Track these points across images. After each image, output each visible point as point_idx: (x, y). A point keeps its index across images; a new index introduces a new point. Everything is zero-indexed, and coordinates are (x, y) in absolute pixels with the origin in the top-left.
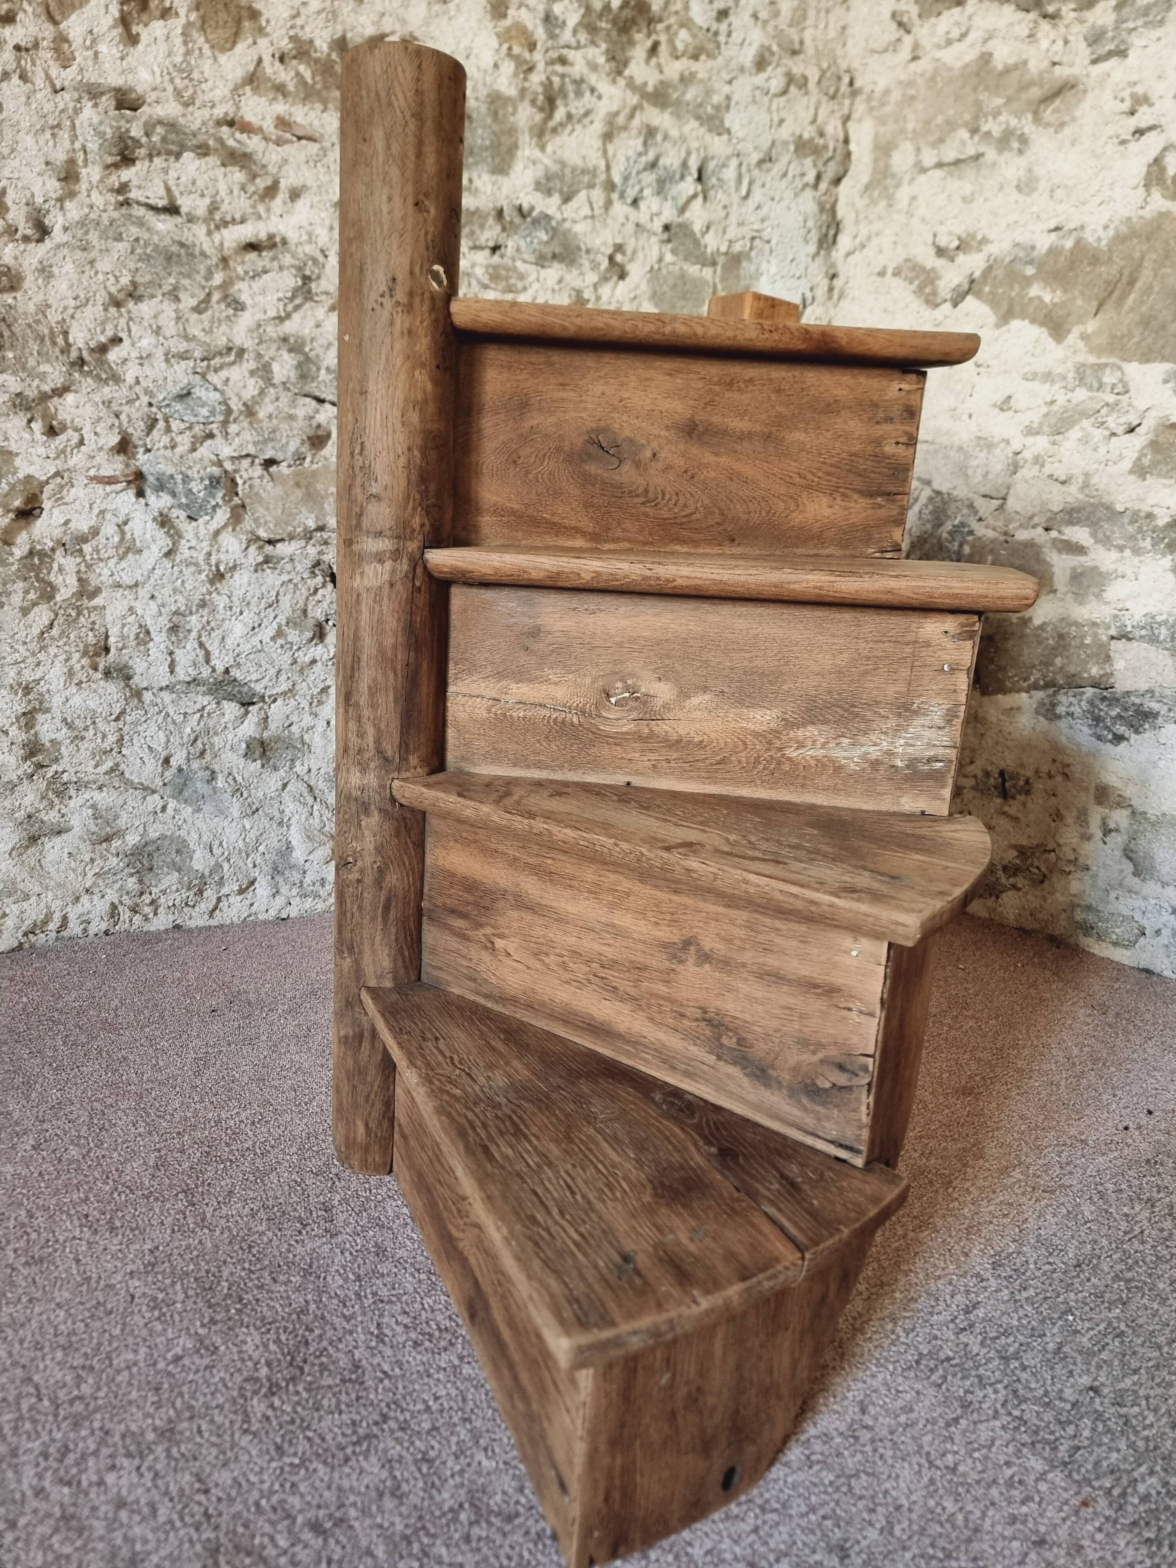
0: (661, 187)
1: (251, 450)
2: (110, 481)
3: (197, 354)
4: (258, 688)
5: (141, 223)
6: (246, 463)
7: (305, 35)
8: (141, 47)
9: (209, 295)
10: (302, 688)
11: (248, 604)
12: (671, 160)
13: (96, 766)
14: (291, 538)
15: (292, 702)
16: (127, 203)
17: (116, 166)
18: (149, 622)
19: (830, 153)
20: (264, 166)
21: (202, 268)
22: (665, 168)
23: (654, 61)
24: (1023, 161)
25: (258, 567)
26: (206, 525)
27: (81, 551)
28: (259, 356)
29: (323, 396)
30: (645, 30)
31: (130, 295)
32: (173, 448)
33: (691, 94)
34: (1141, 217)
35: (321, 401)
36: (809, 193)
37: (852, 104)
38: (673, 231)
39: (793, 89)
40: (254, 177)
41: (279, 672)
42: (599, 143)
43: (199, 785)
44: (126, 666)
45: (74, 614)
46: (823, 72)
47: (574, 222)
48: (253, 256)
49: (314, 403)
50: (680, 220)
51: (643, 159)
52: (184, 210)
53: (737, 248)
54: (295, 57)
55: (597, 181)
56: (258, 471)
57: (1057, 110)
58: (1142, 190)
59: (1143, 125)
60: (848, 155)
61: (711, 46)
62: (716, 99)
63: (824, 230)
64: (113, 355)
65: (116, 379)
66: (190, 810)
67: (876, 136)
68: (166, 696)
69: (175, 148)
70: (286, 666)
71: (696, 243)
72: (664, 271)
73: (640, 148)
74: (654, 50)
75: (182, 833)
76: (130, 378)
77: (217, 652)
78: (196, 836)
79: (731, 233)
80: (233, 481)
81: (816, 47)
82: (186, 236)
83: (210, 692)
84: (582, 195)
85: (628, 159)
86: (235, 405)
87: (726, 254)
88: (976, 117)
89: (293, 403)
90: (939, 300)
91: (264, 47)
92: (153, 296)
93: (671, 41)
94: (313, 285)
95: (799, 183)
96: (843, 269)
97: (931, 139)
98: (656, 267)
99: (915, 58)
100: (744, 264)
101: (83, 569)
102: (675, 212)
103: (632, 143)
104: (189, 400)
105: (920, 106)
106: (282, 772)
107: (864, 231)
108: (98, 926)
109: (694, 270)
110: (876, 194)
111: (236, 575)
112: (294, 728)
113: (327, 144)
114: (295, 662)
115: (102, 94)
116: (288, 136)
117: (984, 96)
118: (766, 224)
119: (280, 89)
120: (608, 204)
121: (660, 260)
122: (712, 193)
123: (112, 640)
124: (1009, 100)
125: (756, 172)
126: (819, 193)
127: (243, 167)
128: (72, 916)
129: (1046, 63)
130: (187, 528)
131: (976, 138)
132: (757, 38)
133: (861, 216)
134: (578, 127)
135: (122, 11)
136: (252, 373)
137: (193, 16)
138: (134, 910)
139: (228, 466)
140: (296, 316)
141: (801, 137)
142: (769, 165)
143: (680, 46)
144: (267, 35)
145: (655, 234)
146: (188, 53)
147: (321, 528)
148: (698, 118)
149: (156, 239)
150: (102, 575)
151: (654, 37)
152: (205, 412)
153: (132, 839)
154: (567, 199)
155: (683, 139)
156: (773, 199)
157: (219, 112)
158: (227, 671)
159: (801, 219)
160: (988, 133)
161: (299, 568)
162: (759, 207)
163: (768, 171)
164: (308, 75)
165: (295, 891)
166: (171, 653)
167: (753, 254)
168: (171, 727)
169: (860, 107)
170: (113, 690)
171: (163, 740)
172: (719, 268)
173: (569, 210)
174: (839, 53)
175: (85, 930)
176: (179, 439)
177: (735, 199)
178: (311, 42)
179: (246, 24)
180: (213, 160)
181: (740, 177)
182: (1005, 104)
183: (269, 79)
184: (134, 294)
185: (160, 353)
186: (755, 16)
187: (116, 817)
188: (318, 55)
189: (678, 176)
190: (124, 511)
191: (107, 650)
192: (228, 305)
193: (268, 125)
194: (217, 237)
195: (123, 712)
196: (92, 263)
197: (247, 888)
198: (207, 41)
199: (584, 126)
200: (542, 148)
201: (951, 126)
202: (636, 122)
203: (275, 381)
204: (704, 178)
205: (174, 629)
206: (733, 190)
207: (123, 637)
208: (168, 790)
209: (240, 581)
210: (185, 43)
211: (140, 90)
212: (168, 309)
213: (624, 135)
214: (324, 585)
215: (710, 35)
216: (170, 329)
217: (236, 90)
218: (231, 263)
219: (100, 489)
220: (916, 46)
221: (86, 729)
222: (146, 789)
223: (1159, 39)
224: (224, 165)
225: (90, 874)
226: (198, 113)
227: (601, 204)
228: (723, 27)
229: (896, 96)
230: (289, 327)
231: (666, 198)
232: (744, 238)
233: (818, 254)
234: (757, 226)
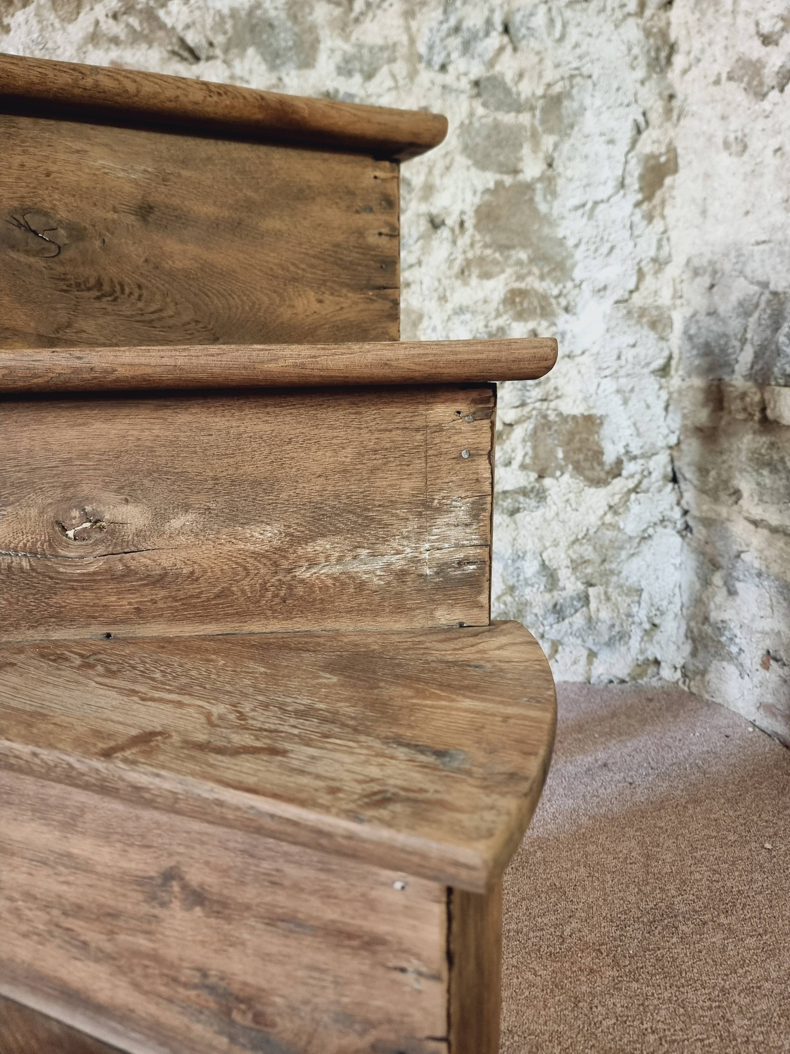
0: (467, 47)
8: (11, 33)
12: (474, 20)
22: (468, 29)
36: (632, 22)
38: (482, 85)
42: (401, 22)
47: (380, 96)
50: (488, 74)
51: (445, 27)
53: (556, 89)
54: (124, 13)
55: (398, 54)
63: (653, 54)
71: (508, 92)
72: (477, 125)
73: (441, 17)
79: (548, 77)
84: (385, 70)
85: (431, 30)
87: (544, 96)
90: (765, 89)
91: (100, 11)
95: (619, 14)
96: (680, 89)
98: (467, 122)
100: (566, 103)
102: (483, 68)
103: (433, 14)
107: (697, 44)
109: (508, 118)
110: (704, 6)
118: (584, 61)
119: (114, 41)
120: (412, 75)
121: (472, 114)
122: (522, 43)
125: (568, 14)
126: (644, 20)
133: (693, 32)
134: (379, 12)
142: (584, 4)
145: (462, 92)
154: (369, 76)
156: (590, 35)
159: (624, 48)
162: (575, 46)
163: (585, 11)
164: (136, 25)
167: (574, 91)
172: (538, 113)
173: (373, 86)
177: (549, 43)
181: (551, 21)
183: (104, 35)
189: (481, 34)
198: (57, 16)
199: (385, 10)
200: (347, 38)
204: (512, 30)
206: (545, 36)
210: (40, 22)
213: (425, 9)
217: (81, 46)
227: (404, 73)
231: (473, 57)
232: (563, 78)
233: (648, 78)
234: (575, 64)
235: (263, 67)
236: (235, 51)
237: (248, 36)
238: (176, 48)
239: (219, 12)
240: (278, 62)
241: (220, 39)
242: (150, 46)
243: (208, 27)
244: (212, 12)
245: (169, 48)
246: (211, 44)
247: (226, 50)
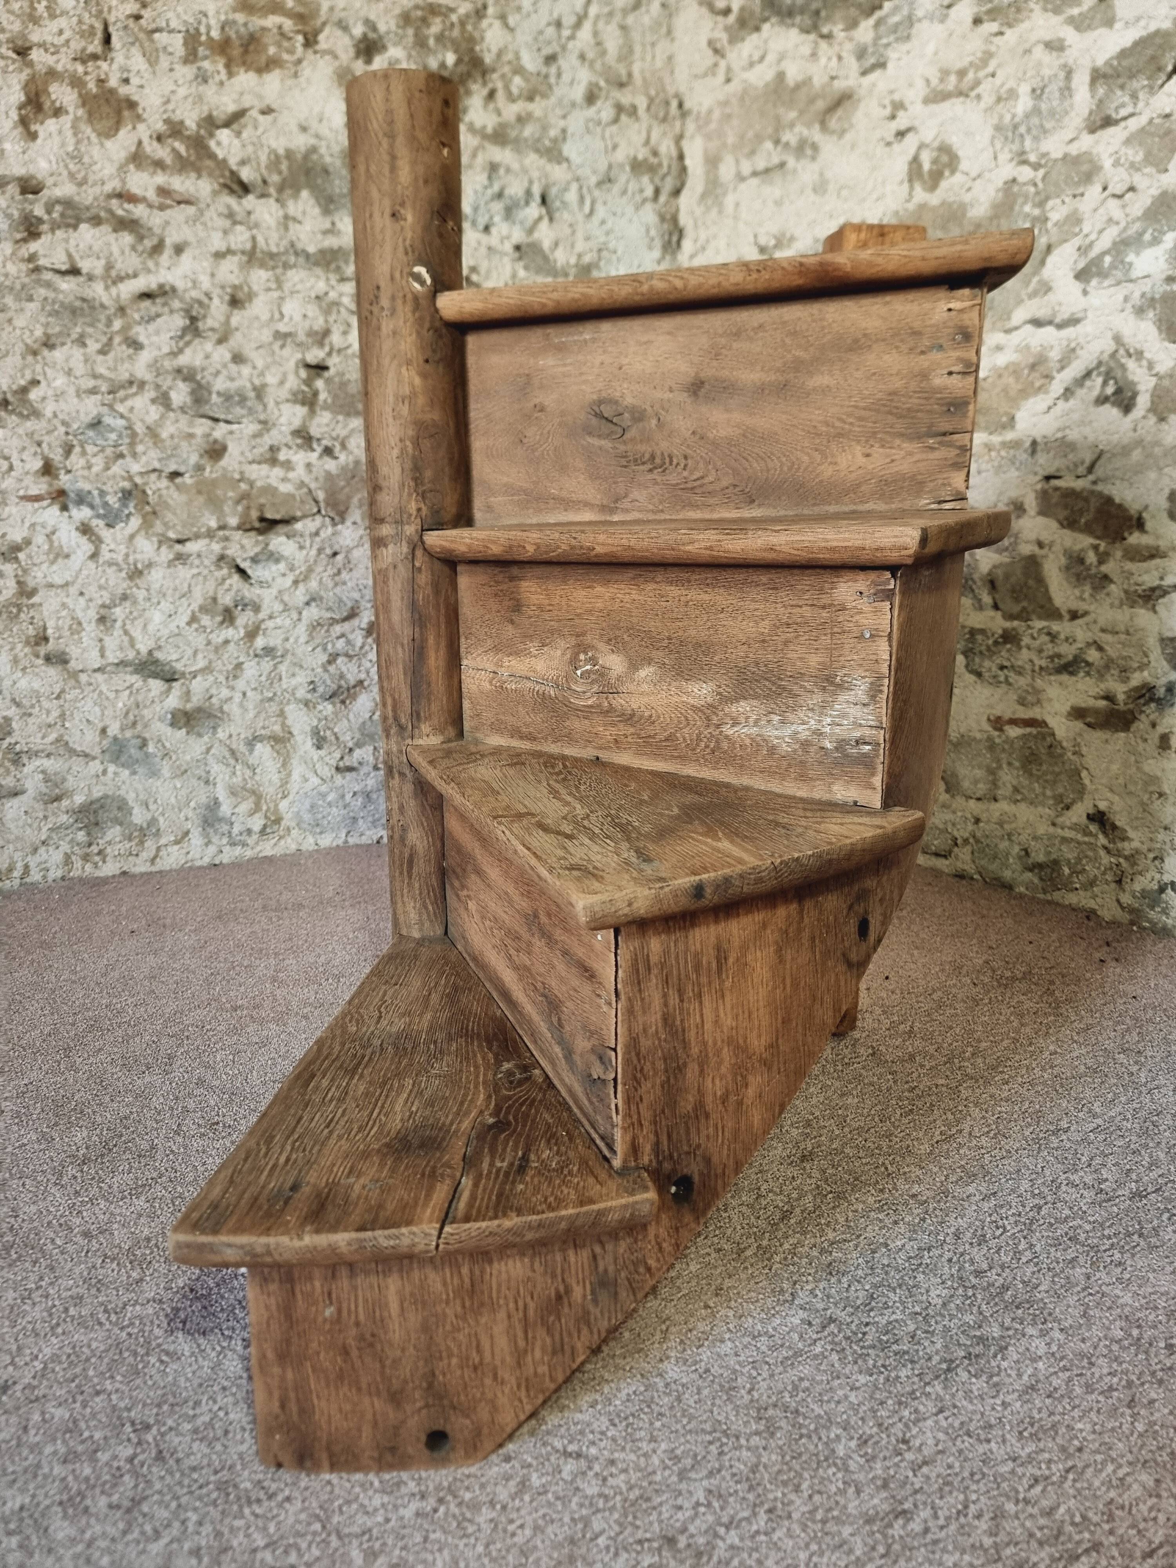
0: (509, 213)
1: (157, 465)
2: (37, 498)
3: (104, 388)
4: (179, 666)
5: (48, 285)
6: (153, 476)
7: (177, 117)
8: (39, 141)
9: (111, 339)
10: (218, 665)
11: (164, 595)
12: (515, 189)
13: (43, 738)
14: (197, 536)
15: (211, 678)
16: (37, 269)
17: (25, 240)
18: (80, 614)
19: (665, 169)
20: (150, 229)
21: (103, 318)
22: (511, 198)
23: (491, 106)
24: (815, 167)
25: (170, 564)
26: (122, 531)
27: (16, 559)
28: (158, 386)
29: (217, 416)
30: (480, 81)
31: (45, 345)
32: (89, 467)
33: (528, 131)
34: (906, 210)
35: (216, 420)
36: (649, 207)
37: (683, 124)
38: (523, 249)
39: (624, 118)
40: (141, 238)
41: (195, 653)
43: (133, 751)
44: (64, 653)
45: (15, 610)
46: (651, 100)
48: (147, 303)
49: (209, 423)
50: (530, 240)
51: (490, 191)
52: (84, 271)
53: (587, 259)
54: (170, 136)
56: (164, 483)
57: (840, 119)
58: (906, 185)
59: (902, 127)
60: (684, 170)
61: (543, 88)
62: (553, 133)
63: (666, 237)
64: (34, 395)
65: (36, 414)
66: (127, 772)
67: (706, 151)
68: (99, 677)
69: (72, 221)
70: (201, 647)
71: (546, 258)
73: (486, 182)
74: (491, 95)
75: (122, 792)
76: (48, 412)
77: (140, 638)
78: (133, 795)
79: (580, 246)
80: (144, 492)
81: (644, 80)
82: (88, 293)
83: (136, 671)
85: (476, 192)
86: (139, 428)
87: (576, 265)
88: (777, 130)
89: (191, 424)
91: (143, 131)
92: (63, 344)
93: (507, 88)
94: (200, 324)
95: (638, 198)
97: (746, 150)
99: (728, 80)
101: (20, 573)
102: (523, 235)
103: (478, 177)
104: (102, 429)
105: (735, 122)
106: (206, 738)
107: (703, 236)
108: (55, 873)
110: (710, 202)
111: (153, 572)
112: (214, 700)
113: (202, 206)
114: (209, 643)
115: (8, 183)
116: (169, 202)
117: (781, 111)
118: (611, 237)
119: (159, 165)
121: (514, 276)
122: (557, 215)
123: (50, 631)
124: (801, 113)
125: (597, 193)
126: (659, 206)
127: (131, 231)
128: (32, 865)
129: (826, 79)
130: (105, 534)
131: (779, 148)
132: (584, 77)
133: (700, 222)
135: (20, 115)
136: (153, 401)
137: (80, 112)
138: (86, 858)
139: (138, 480)
140: (188, 351)
141: (635, 158)
142: (608, 185)
143: (515, 90)
144: (144, 120)
145: (506, 254)
146: (78, 142)
147: (222, 527)
148: (537, 151)
149: (61, 297)
150: (37, 576)
151: (490, 85)
152: (113, 436)
153: (79, 799)
155: (525, 171)
156: (614, 214)
157: (108, 188)
158: (150, 653)
159: (643, 230)
160: (787, 144)
161: (207, 562)
162: (603, 222)
163: (609, 190)
164: (182, 148)
165: (225, 840)
166: (101, 640)
167: (602, 263)
168: (106, 703)
169: (691, 126)
170: (53, 672)
171: (99, 713)
174: (667, 80)
175: (44, 877)
176: (93, 461)
177: (580, 217)
178: (182, 122)
179: (126, 113)
180: (106, 228)
181: (582, 199)
182: (798, 117)
183: (148, 157)
184: (48, 344)
185: (72, 390)
186: (582, 57)
187: (64, 780)
188: (188, 133)
189: (522, 203)
190: (51, 522)
191: (46, 639)
192: (129, 346)
193: (151, 195)
194: (114, 291)
195: (63, 691)
196: (10, 321)
197: (183, 838)
198: (94, 130)
201: (759, 139)
202: (480, 159)
203: (174, 406)
204: (548, 200)
205: (102, 620)
206: (576, 210)
207: (58, 628)
208: (107, 756)
209: (156, 577)
210: (75, 134)
211: (39, 177)
212: (77, 353)
213: (470, 171)
214: (230, 576)
215: (541, 79)
216: (80, 369)
217: (122, 169)
218: (129, 311)
219: (29, 506)
220: (729, 69)
221: (33, 706)
222: (86, 755)
223: (908, 52)
224: (115, 231)
225: (45, 829)
226: (90, 191)
228: (553, 70)
229: (716, 115)
230: (183, 360)
231: (514, 223)
232: (591, 250)
233: (663, 258)
234: (602, 239)
235: (317, 211)
236: (289, 192)
237: (303, 179)
238: (229, 182)
239: (273, 152)
240: (332, 207)
241: (275, 178)
242: (199, 177)
243: (263, 165)
244: (266, 150)
245: (221, 180)
246: (265, 182)
247: (281, 189)
